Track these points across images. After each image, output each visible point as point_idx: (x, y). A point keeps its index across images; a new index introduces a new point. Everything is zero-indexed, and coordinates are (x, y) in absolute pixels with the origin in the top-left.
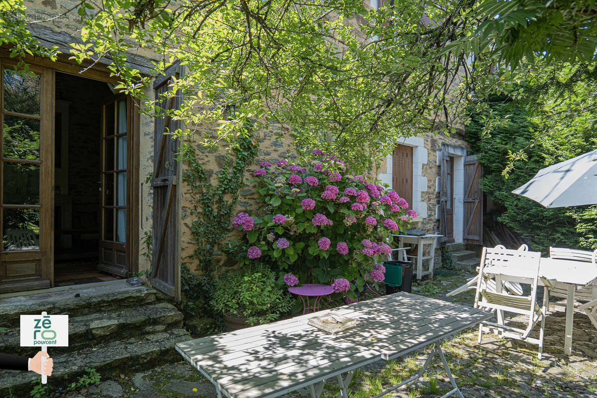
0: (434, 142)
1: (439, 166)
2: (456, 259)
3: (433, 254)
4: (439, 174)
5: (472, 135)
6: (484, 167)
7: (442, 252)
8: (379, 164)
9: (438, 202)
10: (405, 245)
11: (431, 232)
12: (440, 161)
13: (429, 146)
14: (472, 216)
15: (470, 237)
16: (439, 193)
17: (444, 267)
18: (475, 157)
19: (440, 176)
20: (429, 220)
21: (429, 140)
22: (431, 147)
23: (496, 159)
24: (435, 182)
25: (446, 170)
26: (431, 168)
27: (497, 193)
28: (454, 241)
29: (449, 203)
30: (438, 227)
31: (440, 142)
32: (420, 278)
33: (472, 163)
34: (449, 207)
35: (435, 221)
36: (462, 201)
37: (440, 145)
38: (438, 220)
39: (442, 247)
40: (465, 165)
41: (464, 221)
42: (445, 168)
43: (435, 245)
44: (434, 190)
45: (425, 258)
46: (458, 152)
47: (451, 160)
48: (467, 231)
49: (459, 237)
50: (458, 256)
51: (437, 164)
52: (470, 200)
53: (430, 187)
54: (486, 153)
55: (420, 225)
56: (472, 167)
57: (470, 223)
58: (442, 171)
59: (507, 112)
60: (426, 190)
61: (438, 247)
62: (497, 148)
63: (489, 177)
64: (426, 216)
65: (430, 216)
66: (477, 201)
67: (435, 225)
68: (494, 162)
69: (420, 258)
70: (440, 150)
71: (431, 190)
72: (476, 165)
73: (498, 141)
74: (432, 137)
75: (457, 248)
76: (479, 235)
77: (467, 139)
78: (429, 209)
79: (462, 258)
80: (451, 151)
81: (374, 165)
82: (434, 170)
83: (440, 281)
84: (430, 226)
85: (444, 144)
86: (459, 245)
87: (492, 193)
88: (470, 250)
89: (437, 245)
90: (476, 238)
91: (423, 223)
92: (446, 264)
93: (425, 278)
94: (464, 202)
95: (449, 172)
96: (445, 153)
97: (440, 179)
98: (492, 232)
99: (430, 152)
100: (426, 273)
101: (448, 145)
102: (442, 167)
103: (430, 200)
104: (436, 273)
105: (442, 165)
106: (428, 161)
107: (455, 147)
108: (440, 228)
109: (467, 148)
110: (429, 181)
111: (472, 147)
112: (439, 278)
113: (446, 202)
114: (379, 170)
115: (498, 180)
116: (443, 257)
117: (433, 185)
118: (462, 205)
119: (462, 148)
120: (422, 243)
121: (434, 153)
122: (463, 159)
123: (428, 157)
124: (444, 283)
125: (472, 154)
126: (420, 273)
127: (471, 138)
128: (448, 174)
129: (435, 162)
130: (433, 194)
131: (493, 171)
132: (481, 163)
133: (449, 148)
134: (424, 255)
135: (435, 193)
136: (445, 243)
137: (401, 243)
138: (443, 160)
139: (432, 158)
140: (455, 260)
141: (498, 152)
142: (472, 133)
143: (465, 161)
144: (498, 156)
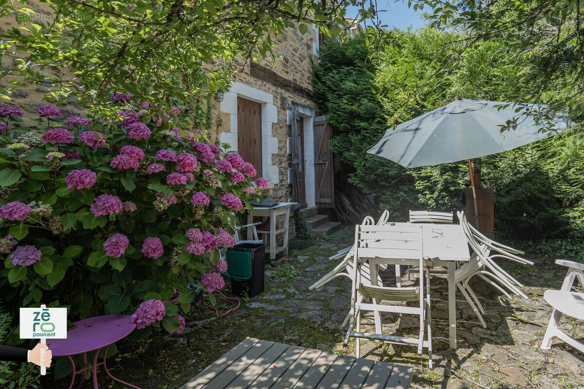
0: (283, 100)
1: (290, 126)
2: (311, 227)
3: (287, 225)
4: (290, 134)
5: (320, 96)
6: (333, 127)
7: (296, 220)
8: (220, 121)
9: (290, 165)
10: (256, 219)
11: (283, 199)
12: (290, 121)
13: (279, 104)
14: (323, 178)
15: (323, 200)
16: (290, 155)
17: (299, 237)
18: (324, 118)
19: (291, 137)
20: (280, 186)
21: (279, 97)
22: (281, 105)
23: (344, 120)
24: (286, 144)
25: (296, 130)
26: (281, 127)
27: (346, 154)
28: (306, 206)
29: (300, 166)
30: (291, 193)
31: (290, 100)
32: (274, 257)
33: (321, 123)
34: (300, 170)
35: (287, 186)
36: (313, 163)
37: (290, 103)
38: (290, 186)
39: (296, 214)
40: (315, 126)
41: (316, 184)
42: (296, 128)
43: (288, 214)
44: (285, 152)
45: (279, 231)
46: (308, 113)
47: (301, 120)
48: (319, 194)
49: (311, 202)
50: (312, 223)
51: (288, 123)
52: (321, 162)
53: (281, 149)
54: (334, 113)
55: (271, 193)
56: (321, 127)
57: (321, 185)
58: (293, 131)
59: (350, 74)
60: (276, 151)
61: (292, 215)
62: (344, 109)
63: (338, 137)
64: (278, 182)
65: (281, 181)
66: (327, 163)
67: (287, 191)
68: (342, 123)
69: (273, 232)
70: (290, 109)
71: (282, 152)
72: (325, 125)
73: (345, 101)
74: (281, 94)
75: (311, 213)
76: (331, 198)
77: (315, 100)
78: (281, 173)
79: (316, 225)
80: (301, 110)
81: (213, 121)
82: (285, 130)
83: (296, 256)
84: (282, 192)
85: (293, 103)
86: (312, 210)
87: (341, 154)
88: (322, 214)
89: (290, 213)
90: (328, 201)
91: (274, 190)
92: (301, 232)
93: (279, 256)
94: (315, 164)
95: (300, 133)
96: (295, 112)
97: (291, 140)
98: (342, 194)
99: (279, 110)
100: (281, 249)
101: (298, 105)
102: (292, 127)
103: (281, 164)
104: (291, 247)
105: (292, 124)
106: (278, 119)
107: (304, 107)
108: (293, 194)
109: (316, 109)
110: (280, 142)
111: (320, 108)
112: (295, 252)
113: (298, 164)
114: (220, 128)
115: (346, 141)
116: (296, 225)
117: (284, 146)
118: (313, 168)
119: (311, 109)
120: (275, 214)
121: (284, 112)
122: (312, 120)
123: (278, 115)
124: (301, 258)
125: (320, 115)
126: (273, 250)
127: (319, 99)
128: (299, 135)
129: (286, 121)
130: (284, 156)
131: (341, 132)
132: (329, 124)
133: (299, 108)
134: (277, 228)
135: (286, 156)
136: (298, 209)
137: (250, 218)
138: (294, 119)
139: (282, 117)
140: (309, 227)
141: (346, 113)
142: (320, 94)
143: (314, 122)
144: (346, 117)
